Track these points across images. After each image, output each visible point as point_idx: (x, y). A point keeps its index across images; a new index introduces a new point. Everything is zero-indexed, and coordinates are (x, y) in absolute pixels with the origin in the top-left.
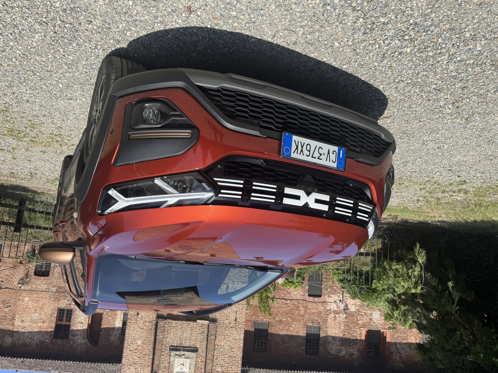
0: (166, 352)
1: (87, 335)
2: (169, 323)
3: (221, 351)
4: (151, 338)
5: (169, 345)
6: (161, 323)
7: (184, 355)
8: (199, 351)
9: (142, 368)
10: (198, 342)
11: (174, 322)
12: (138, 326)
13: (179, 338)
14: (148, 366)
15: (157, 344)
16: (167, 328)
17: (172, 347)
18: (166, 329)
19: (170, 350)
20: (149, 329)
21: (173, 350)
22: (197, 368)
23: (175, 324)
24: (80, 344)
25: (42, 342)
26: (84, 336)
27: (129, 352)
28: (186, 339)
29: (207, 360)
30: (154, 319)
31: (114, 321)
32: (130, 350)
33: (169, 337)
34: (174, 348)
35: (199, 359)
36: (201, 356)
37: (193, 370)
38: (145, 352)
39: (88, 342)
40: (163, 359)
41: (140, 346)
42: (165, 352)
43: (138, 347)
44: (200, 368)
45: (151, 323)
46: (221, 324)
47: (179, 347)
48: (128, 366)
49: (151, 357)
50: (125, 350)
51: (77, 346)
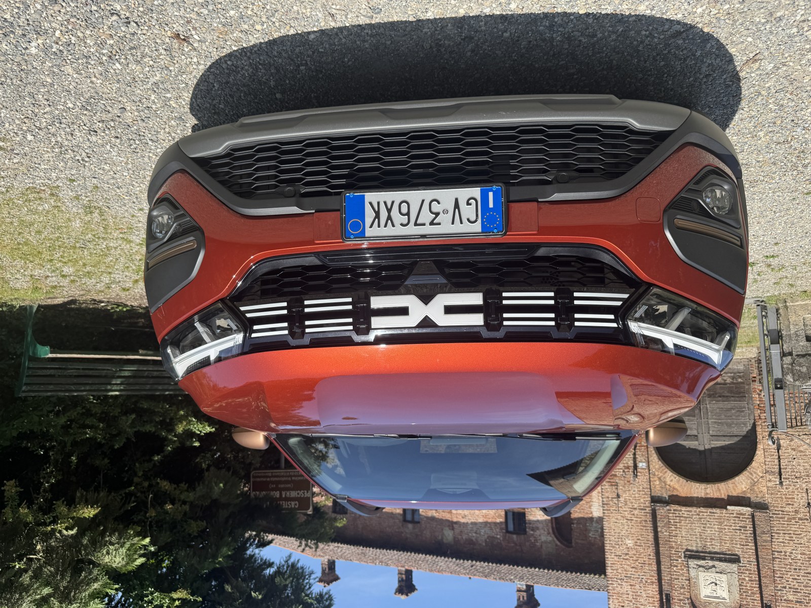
0: (680, 560)
1: (553, 528)
2: (674, 510)
3: (787, 562)
4: (648, 535)
5: (682, 549)
6: (662, 511)
7: (714, 566)
8: (742, 562)
9: (642, 585)
10: (736, 544)
11: (684, 509)
12: (622, 516)
13: (698, 536)
14: (653, 582)
15: (660, 546)
16: (674, 519)
17: (689, 553)
18: (672, 521)
19: (685, 557)
20: (641, 521)
21: (691, 557)
22: (744, 592)
23: (686, 513)
24: (546, 542)
25: (492, 538)
26: (548, 530)
27: (616, 558)
28: (711, 539)
29: (762, 579)
30: (648, 504)
31: (590, 507)
32: (617, 556)
33: (680, 535)
34: (693, 553)
35: (746, 575)
36: (747, 570)
37: (738, 595)
38: (642, 559)
39: (555, 539)
40: (675, 571)
41: (632, 549)
42: (678, 560)
43: (628, 551)
44: (750, 592)
45: (643, 511)
46: (777, 512)
47: (702, 552)
48: (618, 580)
49: (655, 568)
50: (608, 555)
51: (542, 546)
